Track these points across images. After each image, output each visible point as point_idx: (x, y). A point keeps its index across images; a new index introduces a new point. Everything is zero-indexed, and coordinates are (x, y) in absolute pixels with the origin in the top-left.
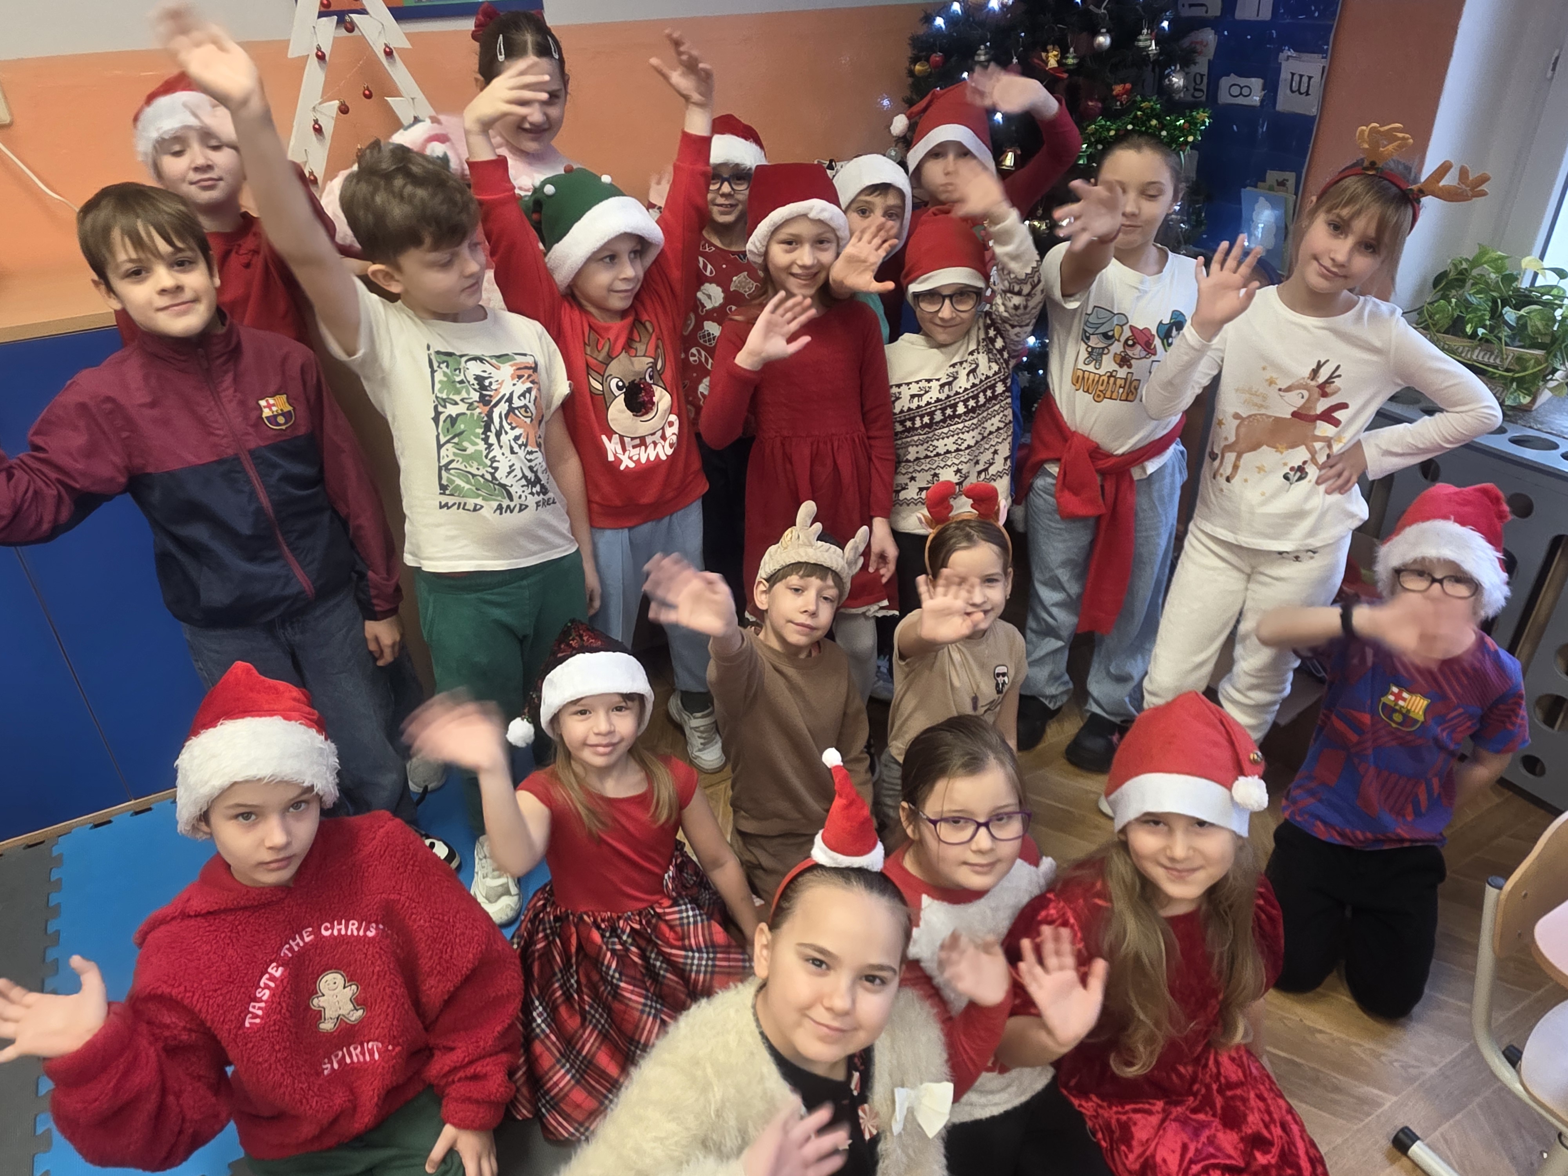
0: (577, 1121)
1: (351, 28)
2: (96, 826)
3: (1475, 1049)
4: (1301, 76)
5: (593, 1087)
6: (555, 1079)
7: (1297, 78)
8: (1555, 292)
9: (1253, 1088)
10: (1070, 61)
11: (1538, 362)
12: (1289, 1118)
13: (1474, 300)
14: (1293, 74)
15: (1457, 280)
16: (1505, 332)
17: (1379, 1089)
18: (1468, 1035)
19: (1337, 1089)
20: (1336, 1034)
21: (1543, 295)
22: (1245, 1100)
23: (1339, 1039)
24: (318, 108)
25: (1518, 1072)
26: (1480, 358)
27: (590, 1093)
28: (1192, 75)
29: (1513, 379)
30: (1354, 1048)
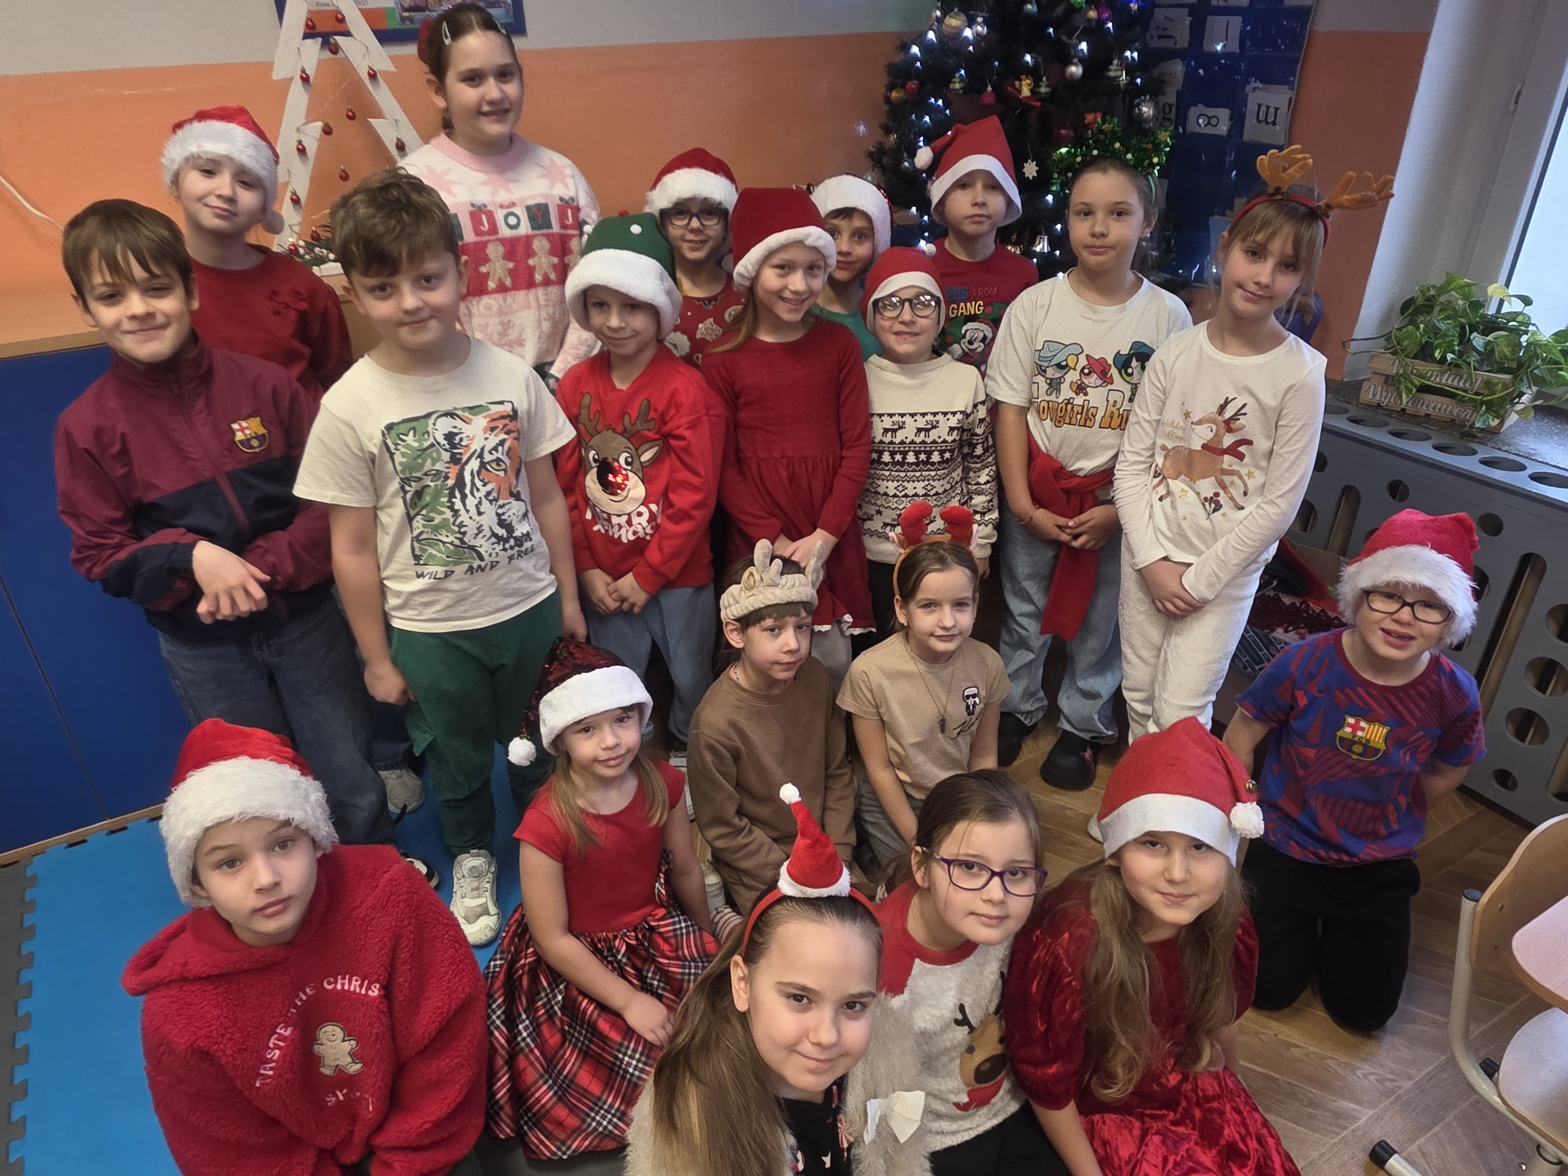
0: (558, 1140)
1: (335, 49)
2: (72, 845)
3: (1452, 1062)
4: (1268, 107)
5: (575, 1106)
6: (537, 1095)
7: (1263, 109)
8: (1520, 318)
9: (1229, 1101)
10: (1043, 90)
11: (1505, 386)
12: (1265, 1131)
13: (1442, 326)
14: (1260, 106)
15: (1424, 306)
16: (1473, 358)
17: (1356, 1104)
18: (1444, 1047)
19: (1311, 1104)
20: (1311, 1049)
21: (1509, 321)
22: (1221, 1113)
23: (1316, 1054)
24: (302, 128)
25: (1496, 1085)
26: (1449, 382)
27: (572, 1111)
28: (1161, 105)
29: (1482, 403)
30: (1329, 1062)
